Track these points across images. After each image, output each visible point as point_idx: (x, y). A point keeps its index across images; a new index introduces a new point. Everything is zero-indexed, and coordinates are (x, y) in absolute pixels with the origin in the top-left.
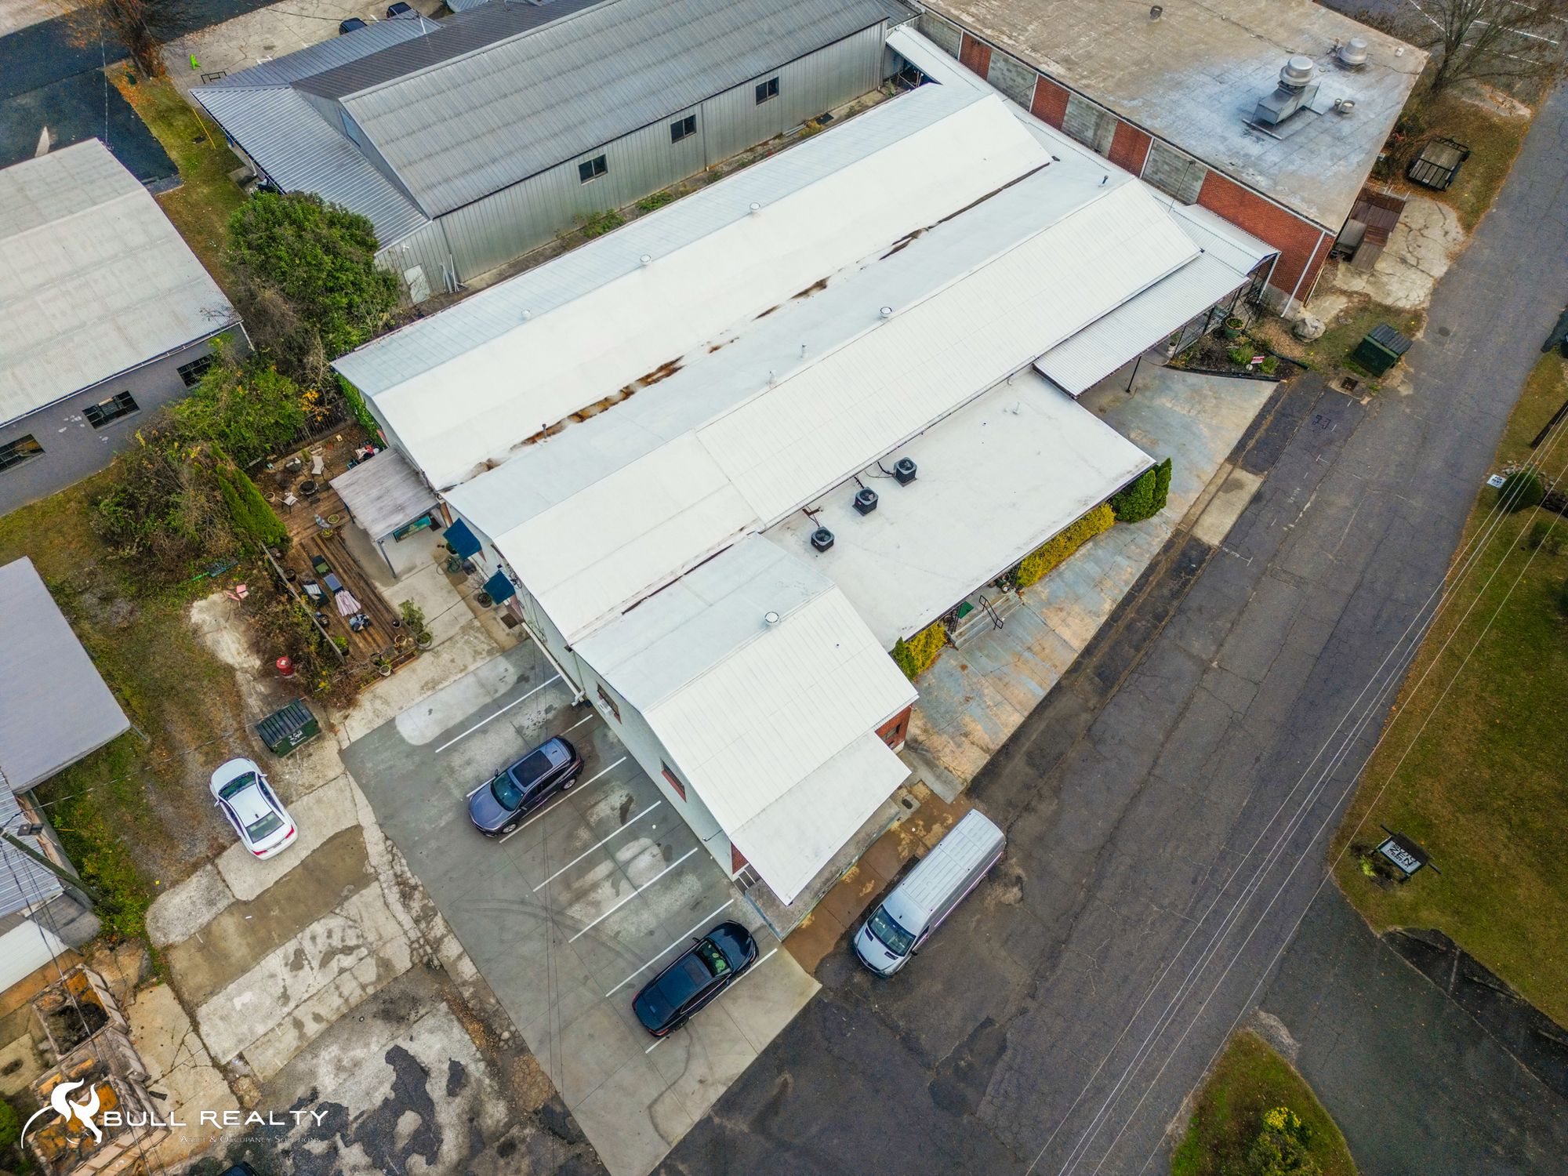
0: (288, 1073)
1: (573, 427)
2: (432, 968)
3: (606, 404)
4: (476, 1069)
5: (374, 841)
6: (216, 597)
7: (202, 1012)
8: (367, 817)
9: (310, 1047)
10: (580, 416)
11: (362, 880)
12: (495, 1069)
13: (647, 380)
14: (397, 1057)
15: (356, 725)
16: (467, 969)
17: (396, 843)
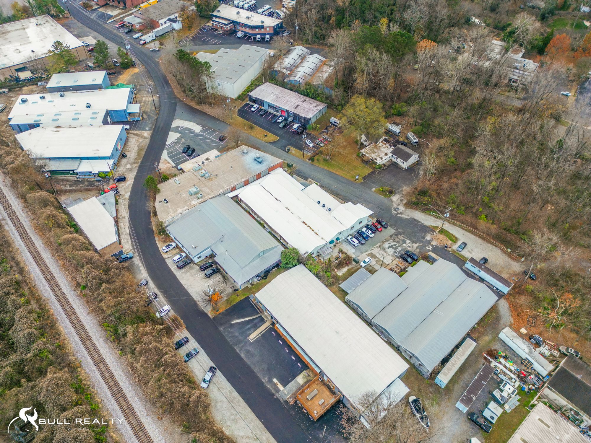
0: (392, 256)
1: (315, 231)
2: (380, 246)
3: (311, 228)
4: (388, 242)
5: (367, 253)
6: (337, 273)
7: (387, 263)
8: (365, 254)
9: (389, 255)
10: (313, 230)
11: (372, 253)
12: (388, 241)
13: (306, 224)
14: (388, 248)
15: (354, 256)
16: (379, 244)
17: (366, 251)
